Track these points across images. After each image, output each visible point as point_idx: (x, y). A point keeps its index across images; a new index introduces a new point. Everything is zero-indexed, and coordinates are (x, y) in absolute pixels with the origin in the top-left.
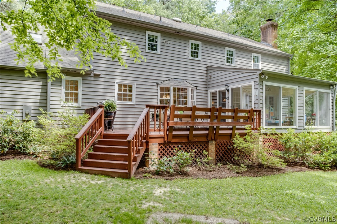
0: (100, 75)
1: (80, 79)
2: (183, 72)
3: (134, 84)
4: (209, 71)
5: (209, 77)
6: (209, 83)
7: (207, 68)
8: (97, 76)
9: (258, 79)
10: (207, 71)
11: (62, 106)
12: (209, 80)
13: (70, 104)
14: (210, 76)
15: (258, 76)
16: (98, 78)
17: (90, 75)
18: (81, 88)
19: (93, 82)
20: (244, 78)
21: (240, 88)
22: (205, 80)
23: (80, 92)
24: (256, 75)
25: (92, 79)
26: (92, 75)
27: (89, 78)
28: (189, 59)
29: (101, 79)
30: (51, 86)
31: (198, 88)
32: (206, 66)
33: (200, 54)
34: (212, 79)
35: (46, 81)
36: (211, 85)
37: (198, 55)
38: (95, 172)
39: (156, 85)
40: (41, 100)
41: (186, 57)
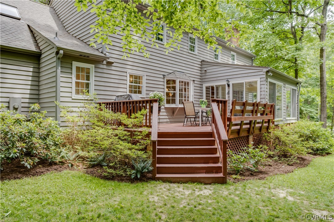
0: (113, 63)
1: (92, 67)
2: (184, 65)
3: (144, 75)
4: (204, 65)
5: (204, 72)
6: (204, 77)
7: (201, 62)
8: (110, 64)
9: (264, 76)
10: (201, 65)
11: (72, 99)
12: (204, 75)
13: (80, 97)
14: (205, 70)
15: (265, 73)
16: (111, 66)
17: (103, 62)
18: (94, 77)
19: (105, 71)
20: (247, 74)
21: (243, 83)
22: (199, 74)
23: (92, 82)
24: (263, 72)
25: (105, 67)
26: (105, 62)
27: (101, 66)
28: (189, 53)
29: (113, 68)
30: (61, 74)
31: (195, 82)
32: (200, 61)
33: (196, 49)
34: (207, 74)
35: (38, 67)
36: (205, 79)
37: (195, 49)
38: (181, 179)
39: (163, 77)
40: (32, 91)
41: (185, 50)
